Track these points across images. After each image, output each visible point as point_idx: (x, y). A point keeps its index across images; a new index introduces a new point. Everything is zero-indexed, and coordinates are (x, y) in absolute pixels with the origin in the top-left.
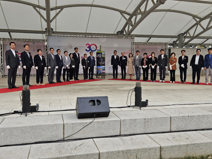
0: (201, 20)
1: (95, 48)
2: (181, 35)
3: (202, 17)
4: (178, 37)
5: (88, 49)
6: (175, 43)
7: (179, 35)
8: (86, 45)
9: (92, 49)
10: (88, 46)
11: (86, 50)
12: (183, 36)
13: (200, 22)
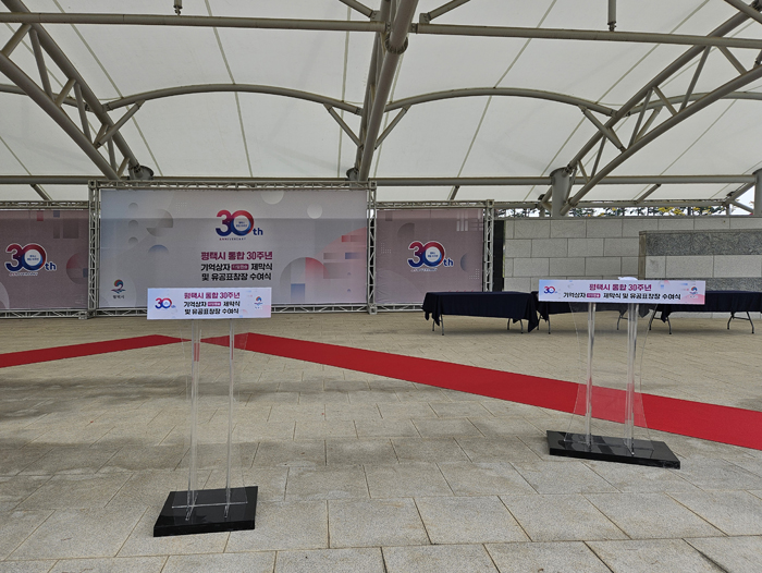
0: (616, 116)
1: (248, 223)
2: (559, 173)
3: (617, 109)
4: (550, 181)
5: (225, 228)
6: (546, 202)
7: (552, 174)
8: (220, 215)
9: (238, 229)
10: (224, 217)
11: (218, 231)
12: (565, 176)
13: (610, 125)
